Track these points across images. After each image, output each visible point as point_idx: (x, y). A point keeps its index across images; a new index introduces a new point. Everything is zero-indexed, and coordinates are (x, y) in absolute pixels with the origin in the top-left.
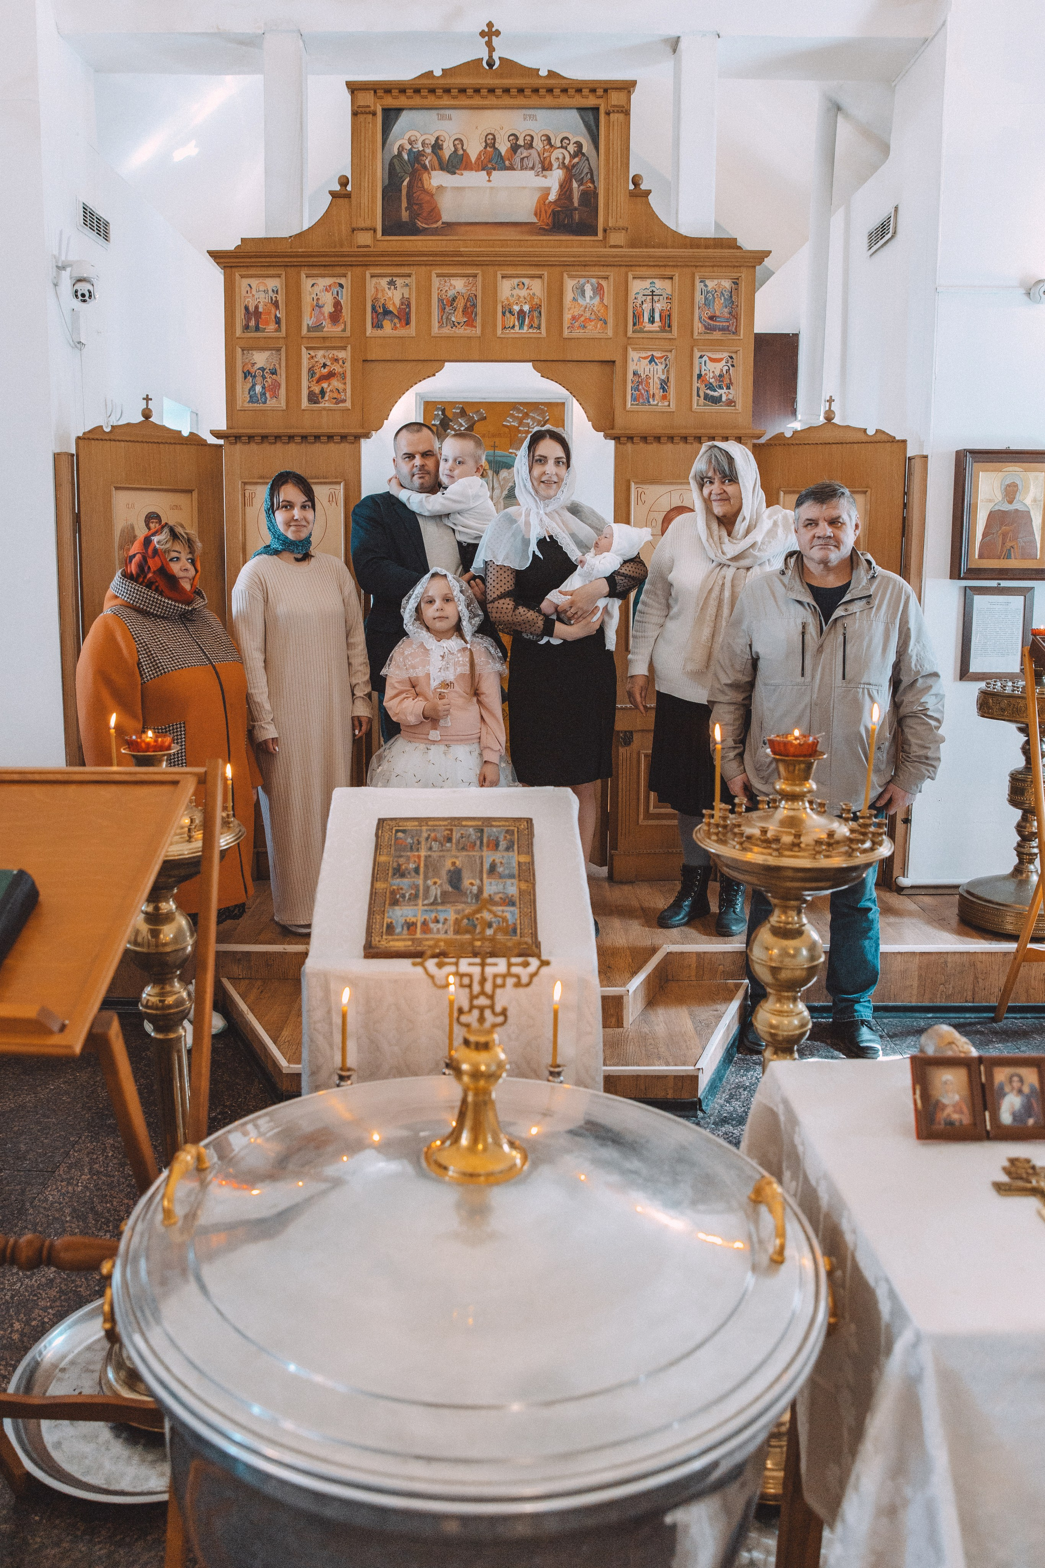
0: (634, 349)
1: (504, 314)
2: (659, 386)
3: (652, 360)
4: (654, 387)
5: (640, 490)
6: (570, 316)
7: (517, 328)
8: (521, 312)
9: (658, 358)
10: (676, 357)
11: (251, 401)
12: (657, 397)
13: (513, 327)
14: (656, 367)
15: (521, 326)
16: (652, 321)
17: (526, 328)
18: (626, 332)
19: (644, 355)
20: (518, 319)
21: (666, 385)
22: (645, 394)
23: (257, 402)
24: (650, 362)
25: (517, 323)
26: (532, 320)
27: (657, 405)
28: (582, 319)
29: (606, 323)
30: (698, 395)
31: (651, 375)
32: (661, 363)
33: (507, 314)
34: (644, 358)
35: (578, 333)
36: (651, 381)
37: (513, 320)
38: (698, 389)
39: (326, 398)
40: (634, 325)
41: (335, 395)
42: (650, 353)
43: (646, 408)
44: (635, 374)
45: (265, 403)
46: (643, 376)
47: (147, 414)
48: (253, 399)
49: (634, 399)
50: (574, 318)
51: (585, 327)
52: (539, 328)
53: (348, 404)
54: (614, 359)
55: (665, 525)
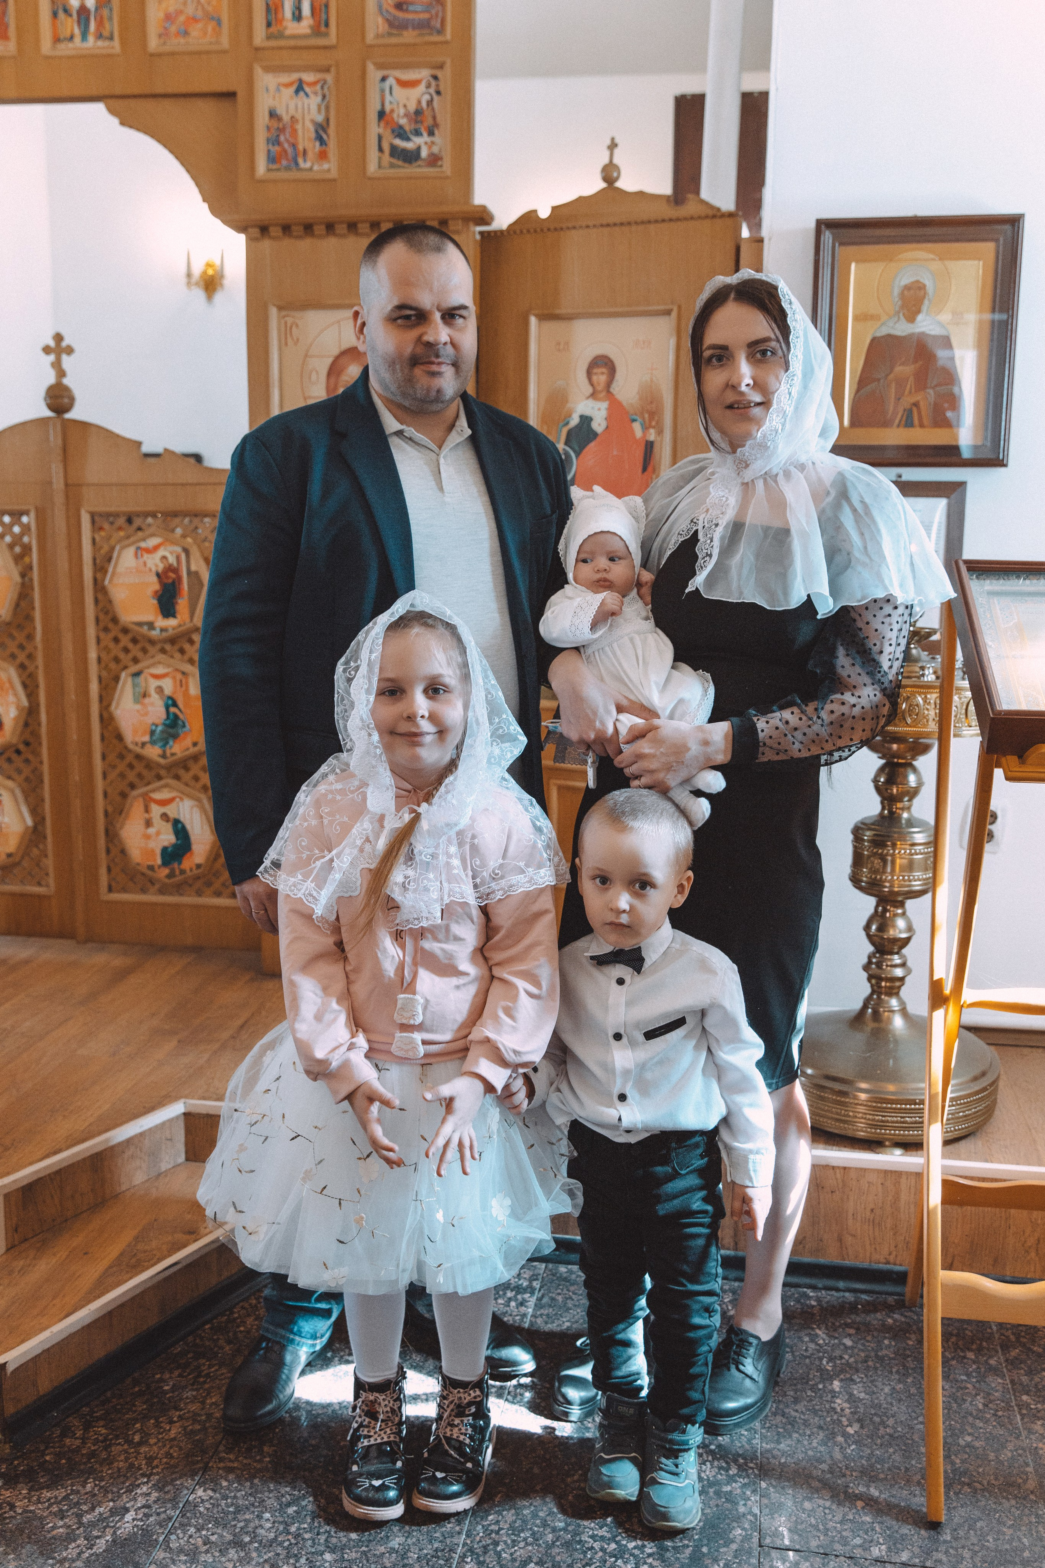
0: (268, 69)
1: (55, 15)
2: (313, 135)
3: (300, 88)
4: (305, 137)
5: (289, 320)
6: (161, 15)
7: (78, 39)
8: (83, 10)
9: (310, 84)
10: (337, 80)
12: (310, 154)
13: (72, 38)
14: (306, 101)
15: (84, 36)
16: (298, 16)
17: (91, 39)
18: (250, 37)
19: (285, 78)
20: (79, 22)
21: (326, 132)
22: (290, 150)
24: (297, 92)
25: (77, 31)
26: (100, 23)
27: (311, 169)
28: (182, 18)
29: (219, 22)
30: (381, 149)
31: (299, 116)
32: (316, 93)
33: (61, 14)
34: (287, 85)
35: (177, 43)
36: (299, 127)
37: (71, 26)
38: (380, 138)
40: (269, 25)
42: (295, 76)
43: (293, 175)
44: (273, 114)
46: (286, 118)
49: (272, 159)
50: (168, 17)
51: (186, 33)
52: (111, 38)
54: (231, 89)
55: (332, 380)
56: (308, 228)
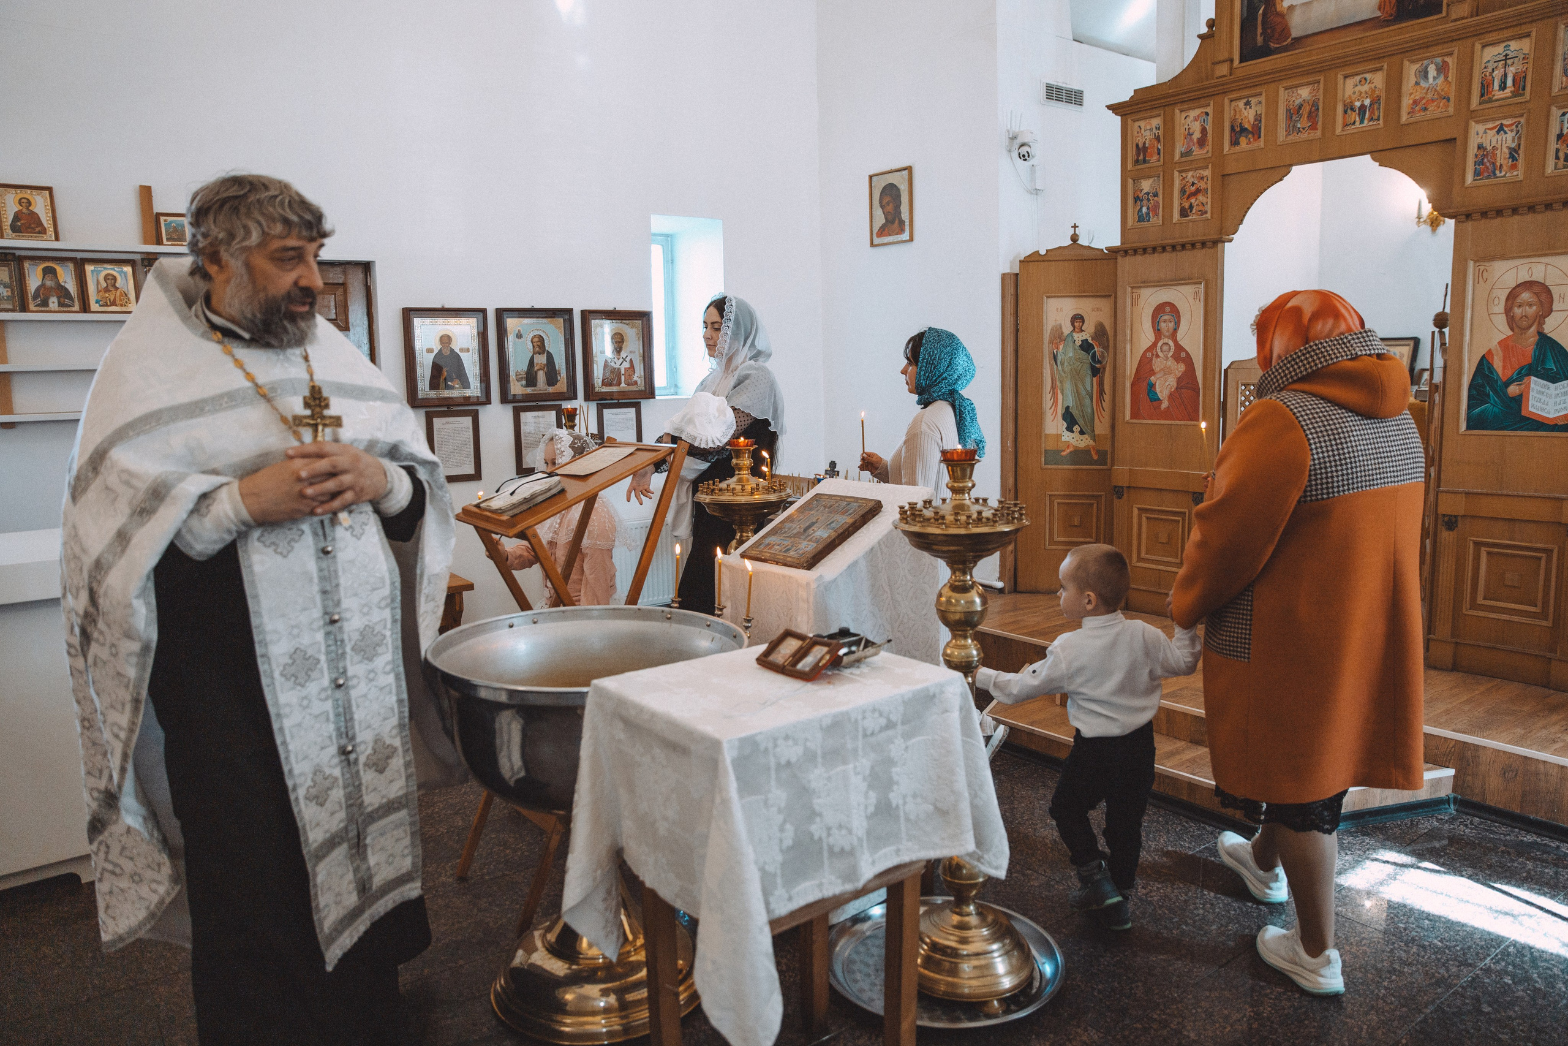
0: (1478, 122)
1: (1345, 112)
2: (1508, 156)
3: (1501, 129)
4: (1502, 157)
5: (1482, 268)
6: (1411, 101)
7: (1357, 124)
8: (1363, 108)
9: (1507, 126)
10: (1528, 121)
11: (1139, 221)
12: (1505, 168)
13: (1354, 123)
14: (1504, 136)
15: (1362, 122)
16: (1503, 87)
17: (1366, 121)
18: (1469, 104)
19: (1490, 125)
20: (1359, 115)
21: (1517, 153)
22: (1490, 167)
23: (1143, 221)
24: (1498, 132)
25: (1358, 119)
26: (1372, 113)
27: (1504, 176)
28: (1424, 101)
29: (1448, 100)
30: (1557, 158)
31: (1499, 146)
32: (1512, 131)
33: (1349, 111)
34: (1491, 129)
35: (1419, 116)
36: (1498, 152)
37: (1354, 116)
38: (1557, 150)
39: (1194, 211)
40: (1482, 95)
41: (1201, 208)
42: (1498, 123)
43: (1493, 181)
44: (1480, 147)
45: (1149, 221)
46: (1489, 148)
47: (1074, 238)
48: (1141, 219)
49: (1477, 173)
50: (1415, 103)
51: (1426, 109)
52: (1378, 119)
53: (1209, 215)
54: (1454, 137)
55: (1510, 303)
56: (1499, 213)
